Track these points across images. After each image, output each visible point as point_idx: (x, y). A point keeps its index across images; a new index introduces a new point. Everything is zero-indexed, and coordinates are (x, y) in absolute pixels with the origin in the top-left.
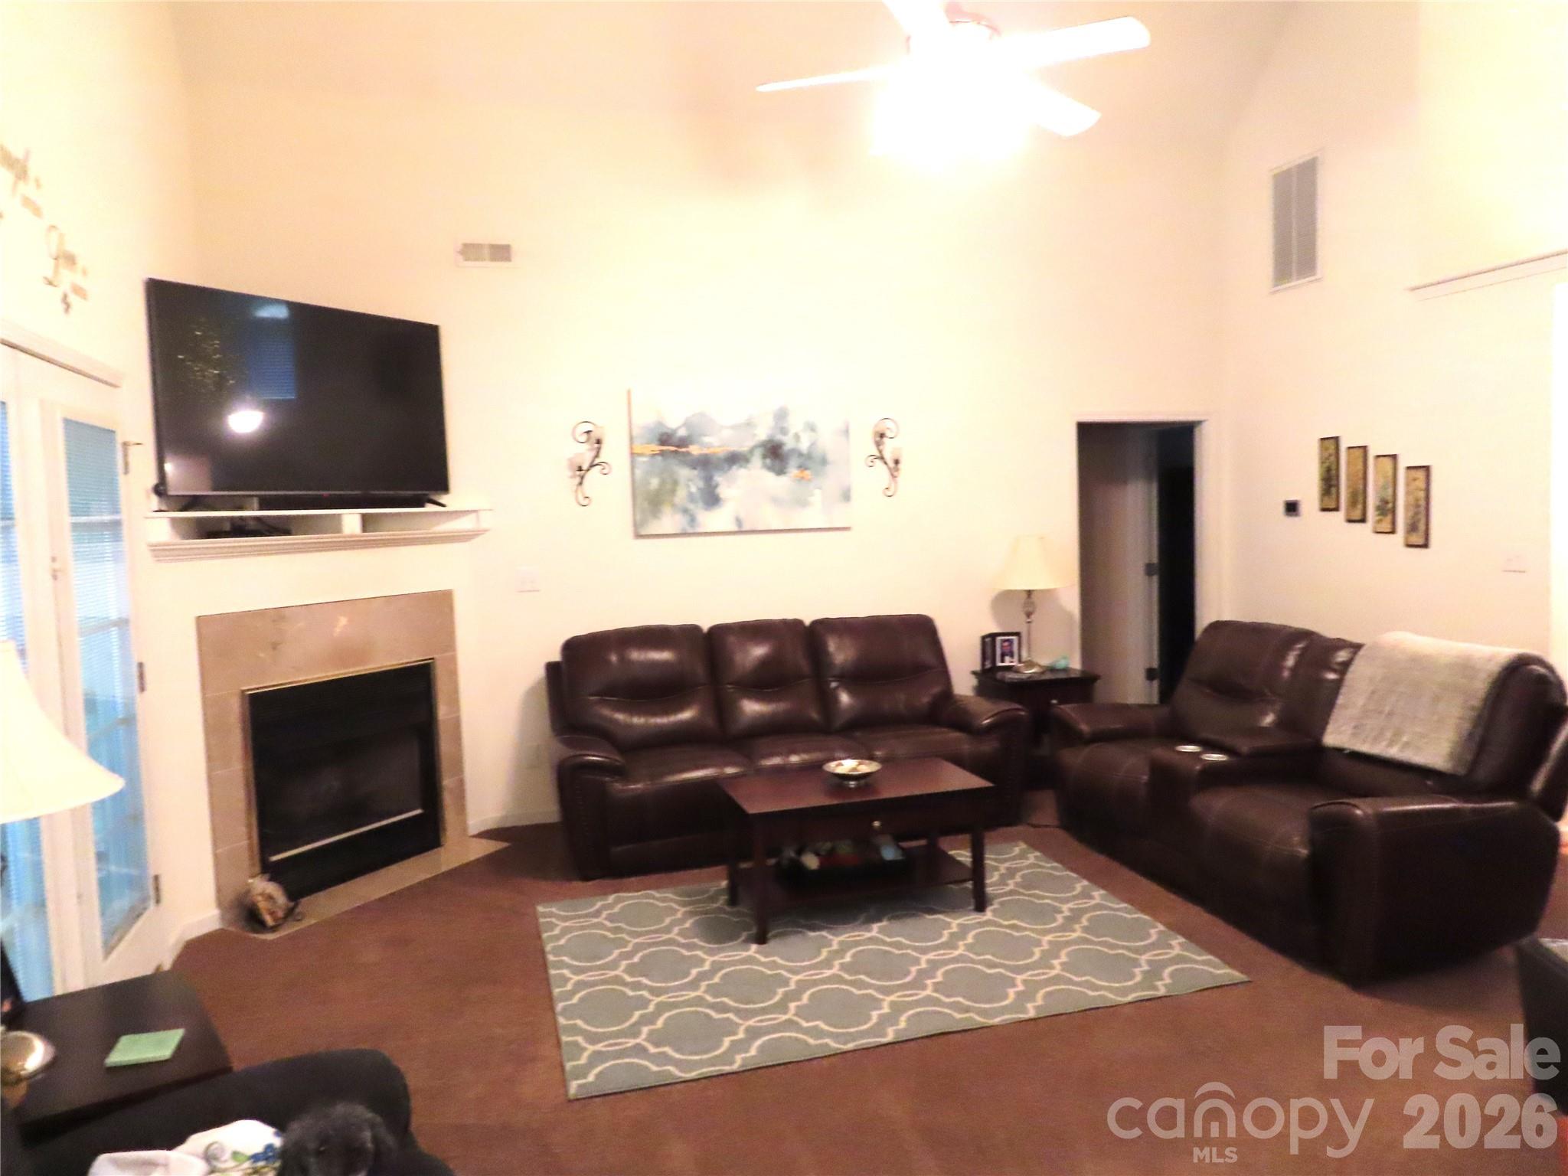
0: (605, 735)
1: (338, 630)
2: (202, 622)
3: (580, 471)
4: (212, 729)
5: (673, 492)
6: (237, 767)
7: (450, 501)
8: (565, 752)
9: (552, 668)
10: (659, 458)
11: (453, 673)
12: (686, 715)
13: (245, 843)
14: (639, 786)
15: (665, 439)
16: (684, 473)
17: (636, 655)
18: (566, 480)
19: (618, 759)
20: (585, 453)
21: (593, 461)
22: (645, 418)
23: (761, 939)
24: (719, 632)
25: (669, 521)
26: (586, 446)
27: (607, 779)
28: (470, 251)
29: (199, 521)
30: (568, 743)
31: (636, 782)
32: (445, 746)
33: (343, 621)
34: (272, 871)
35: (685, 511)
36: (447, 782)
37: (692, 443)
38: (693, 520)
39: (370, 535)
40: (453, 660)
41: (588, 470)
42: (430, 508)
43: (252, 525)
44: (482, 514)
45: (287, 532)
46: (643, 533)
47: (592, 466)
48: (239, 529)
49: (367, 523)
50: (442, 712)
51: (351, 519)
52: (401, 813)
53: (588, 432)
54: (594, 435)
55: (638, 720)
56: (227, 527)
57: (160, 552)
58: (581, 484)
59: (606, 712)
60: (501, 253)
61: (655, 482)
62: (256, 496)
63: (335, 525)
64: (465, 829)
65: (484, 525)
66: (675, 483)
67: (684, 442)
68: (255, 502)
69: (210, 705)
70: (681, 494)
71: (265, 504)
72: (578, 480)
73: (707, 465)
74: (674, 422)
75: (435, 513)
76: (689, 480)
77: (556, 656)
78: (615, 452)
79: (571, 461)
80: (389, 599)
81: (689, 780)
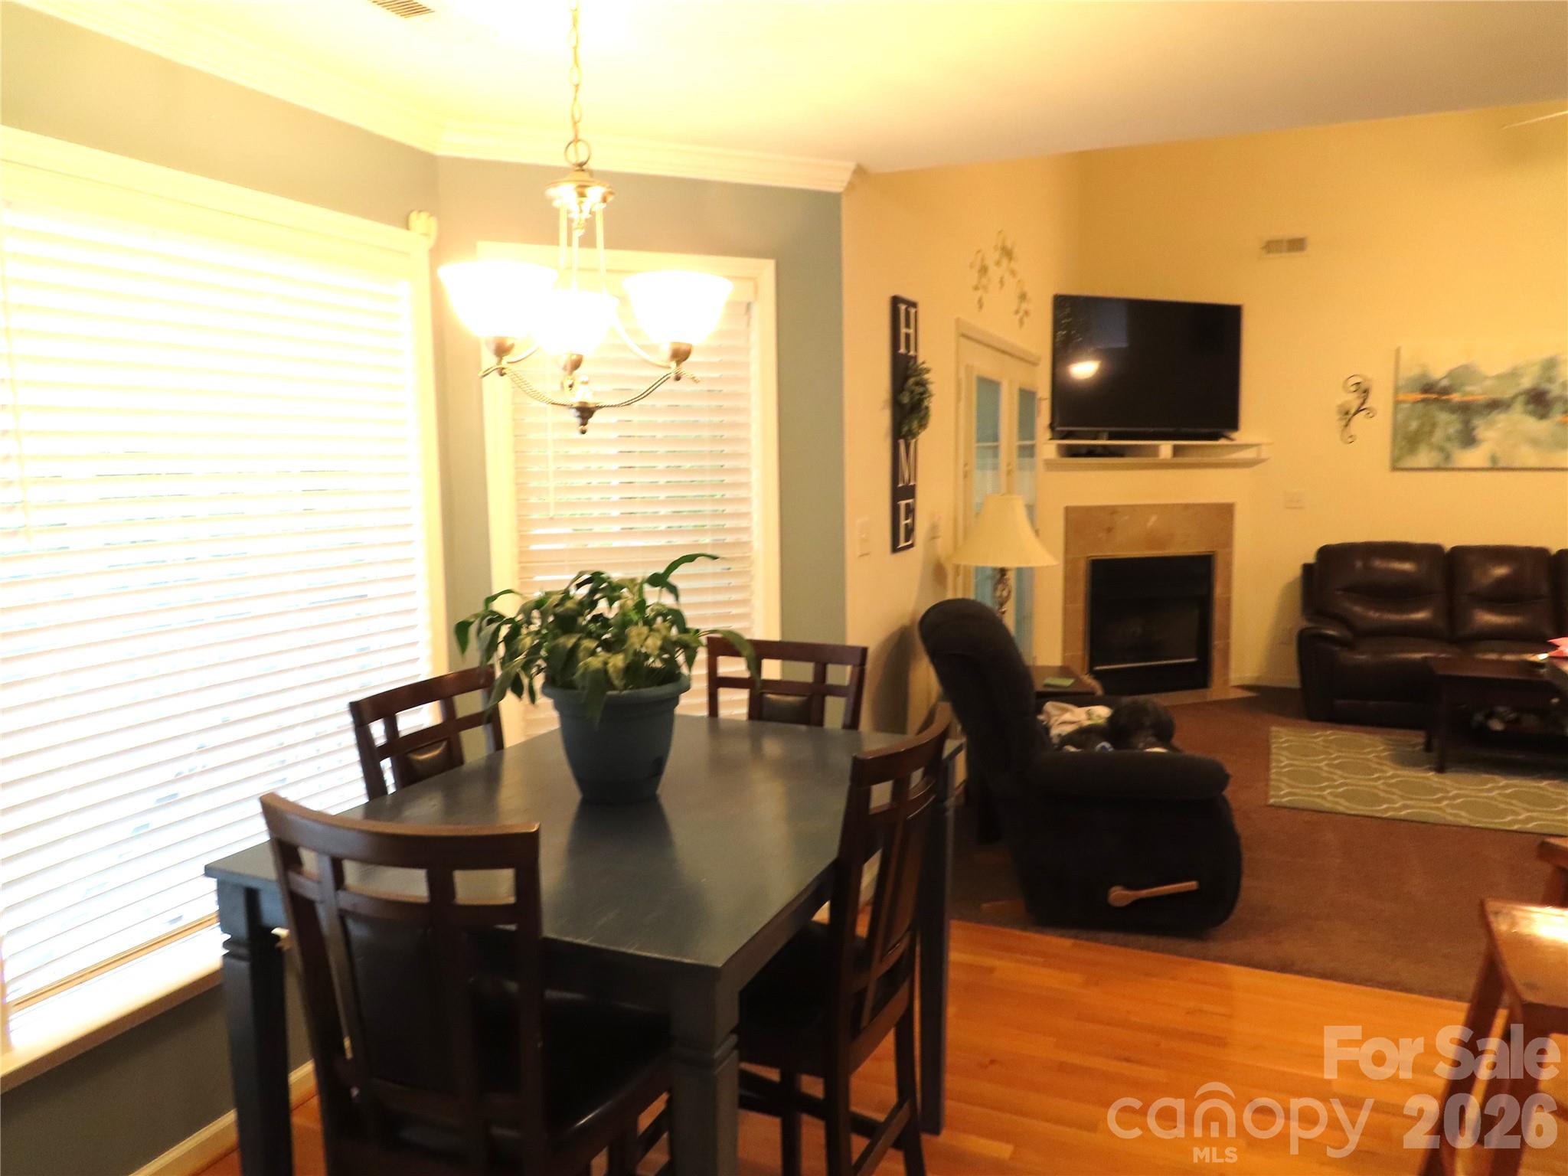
0: (1343, 620)
1: (1150, 524)
2: (1068, 510)
3: (1346, 416)
4: (1068, 578)
5: (1431, 433)
6: (1080, 605)
7: (1240, 437)
8: (1305, 624)
9: (1307, 569)
10: (1420, 406)
11: (1229, 565)
12: (1420, 615)
13: (1080, 653)
14: (1363, 657)
15: (1428, 387)
16: (1443, 417)
17: (1378, 563)
18: (1335, 421)
19: (1347, 634)
20: (1352, 400)
21: (1359, 408)
22: (1410, 371)
23: (1440, 769)
24: (1460, 552)
25: (1424, 457)
26: (1355, 395)
27: (1337, 649)
28: (1272, 246)
29: (1069, 447)
30: (1309, 620)
31: (1362, 653)
32: (1217, 617)
33: (1153, 519)
34: (1098, 676)
35: (1441, 449)
36: (1217, 643)
37: (1455, 391)
38: (1448, 457)
39: (1179, 460)
40: (1230, 554)
41: (1355, 414)
42: (1222, 442)
43: (1099, 450)
44: (1264, 448)
45: (1122, 455)
46: (1399, 467)
47: (1358, 411)
48: (1091, 452)
49: (1177, 451)
50: (1218, 591)
51: (1166, 448)
52: (1180, 658)
53: (1358, 383)
54: (1363, 386)
55: (1374, 615)
56: (1084, 451)
57: (1050, 465)
58: (1346, 425)
59: (1347, 605)
60: (1297, 245)
61: (1414, 425)
62: (1104, 431)
63: (1154, 452)
64: (1226, 681)
65: (1264, 455)
66: (1434, 425)
67: (1446, 391)
68: (1105, 435)
69: (1069, 563)
70: (1438, 436)
71: (1111, 437)
72: (1343, 423)
73: (1467, 411)
74: (1438, 372)
75: (1227, 446)
76: (1447, 423)
77: (1311, 559)
78: (1381, 400)
79: (1341, 406)
80: (1186, 507)
81: (1407, 659)
